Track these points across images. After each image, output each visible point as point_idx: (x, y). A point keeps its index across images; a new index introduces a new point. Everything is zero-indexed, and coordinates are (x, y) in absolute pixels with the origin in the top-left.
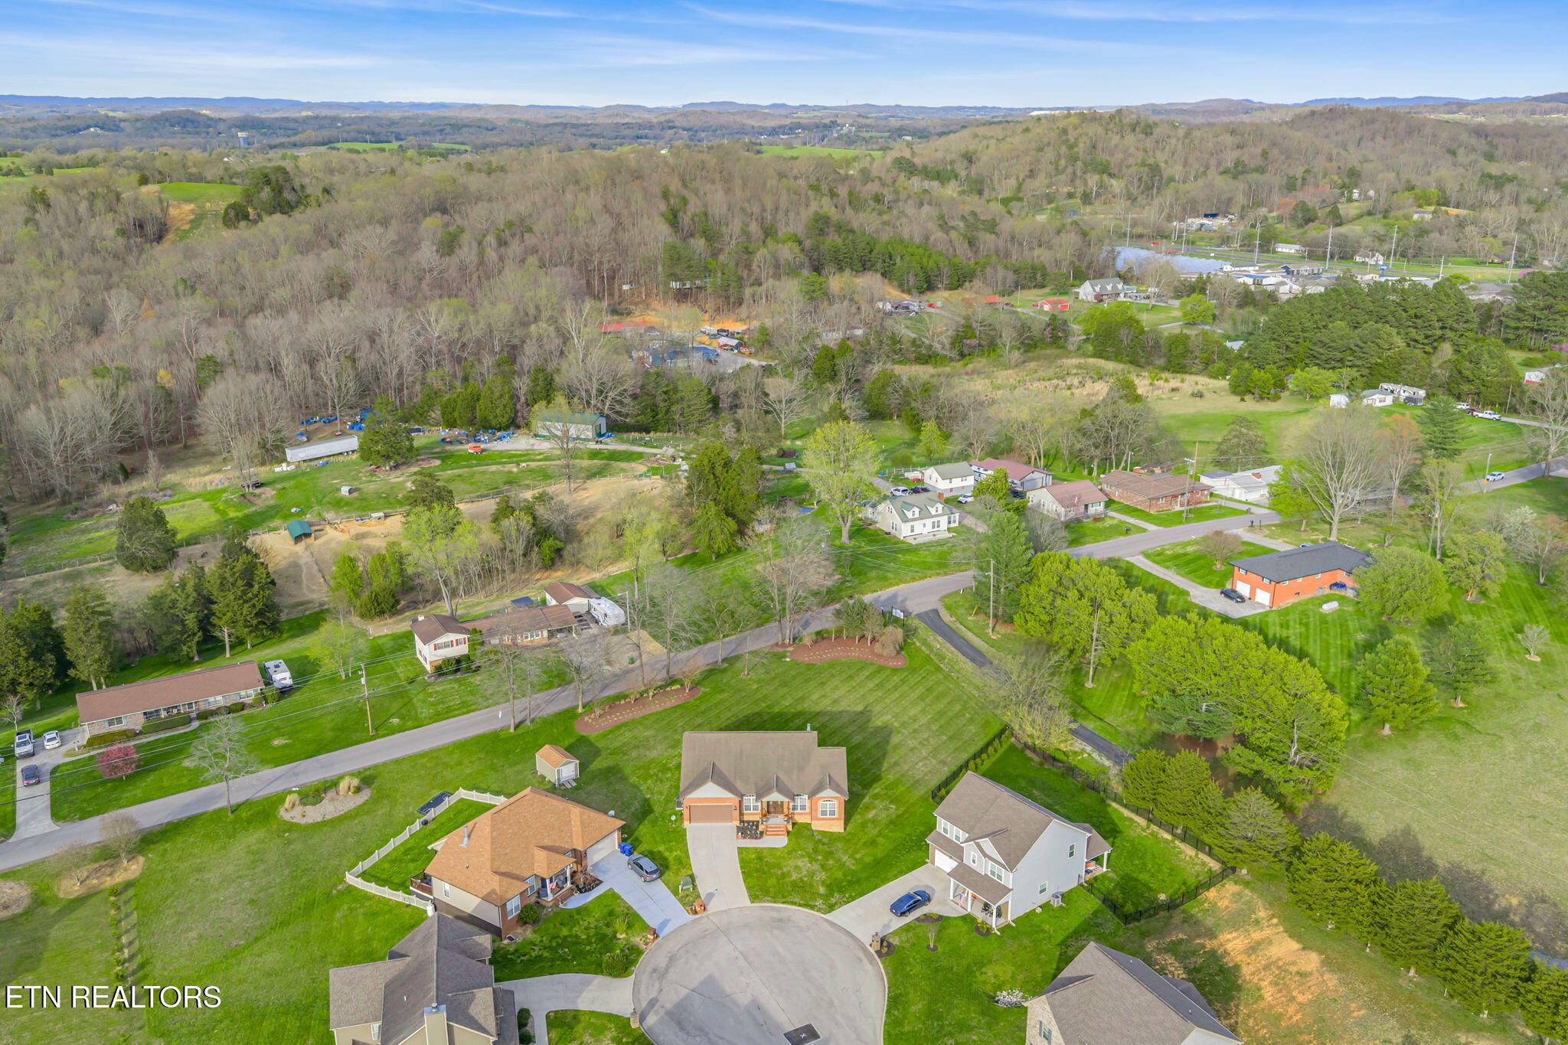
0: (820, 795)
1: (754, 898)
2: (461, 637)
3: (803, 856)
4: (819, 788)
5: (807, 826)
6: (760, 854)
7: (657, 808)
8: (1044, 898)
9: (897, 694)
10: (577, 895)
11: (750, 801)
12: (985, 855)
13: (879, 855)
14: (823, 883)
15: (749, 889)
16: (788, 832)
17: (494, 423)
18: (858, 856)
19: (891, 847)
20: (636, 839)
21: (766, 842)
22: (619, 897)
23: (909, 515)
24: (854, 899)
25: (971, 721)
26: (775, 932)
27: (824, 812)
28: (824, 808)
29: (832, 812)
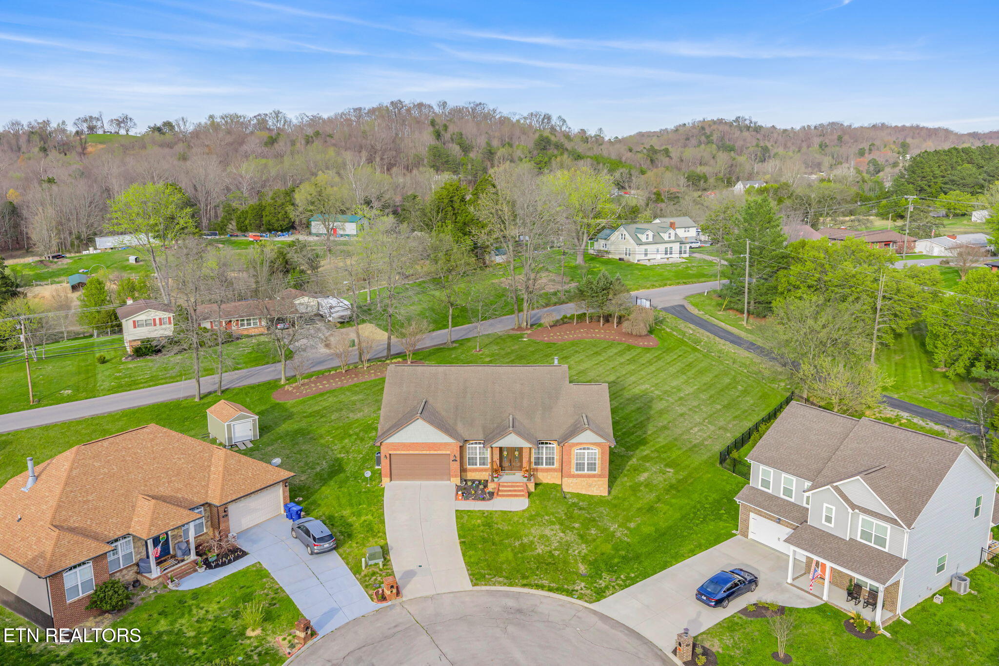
0: (574, 440)
1: (477, 578)
2: (165, 315)
3: (552, 523)
4: (574, 431)
5: (557, 487)
6: (488, 519)
7: (350, 468)
8: (940, 581)
9: (653, 368)
10: (202, 570)
11: (475, 450)
12: (853, 506)
13: (663, 525)
14: (584, 559)
15: (468, 564)
16: (530, 494)
17: (276, 225)
18: (632, 525)
19: (678, 515)
20: (314, 503)
21: (497, 505)
22: (268, 575)
23: (643, 238)
24: (634, 581)
25: (745, 392)
26: (511, 629)
27: (580, 466)
28: (580, 460)
29: (592, 466)
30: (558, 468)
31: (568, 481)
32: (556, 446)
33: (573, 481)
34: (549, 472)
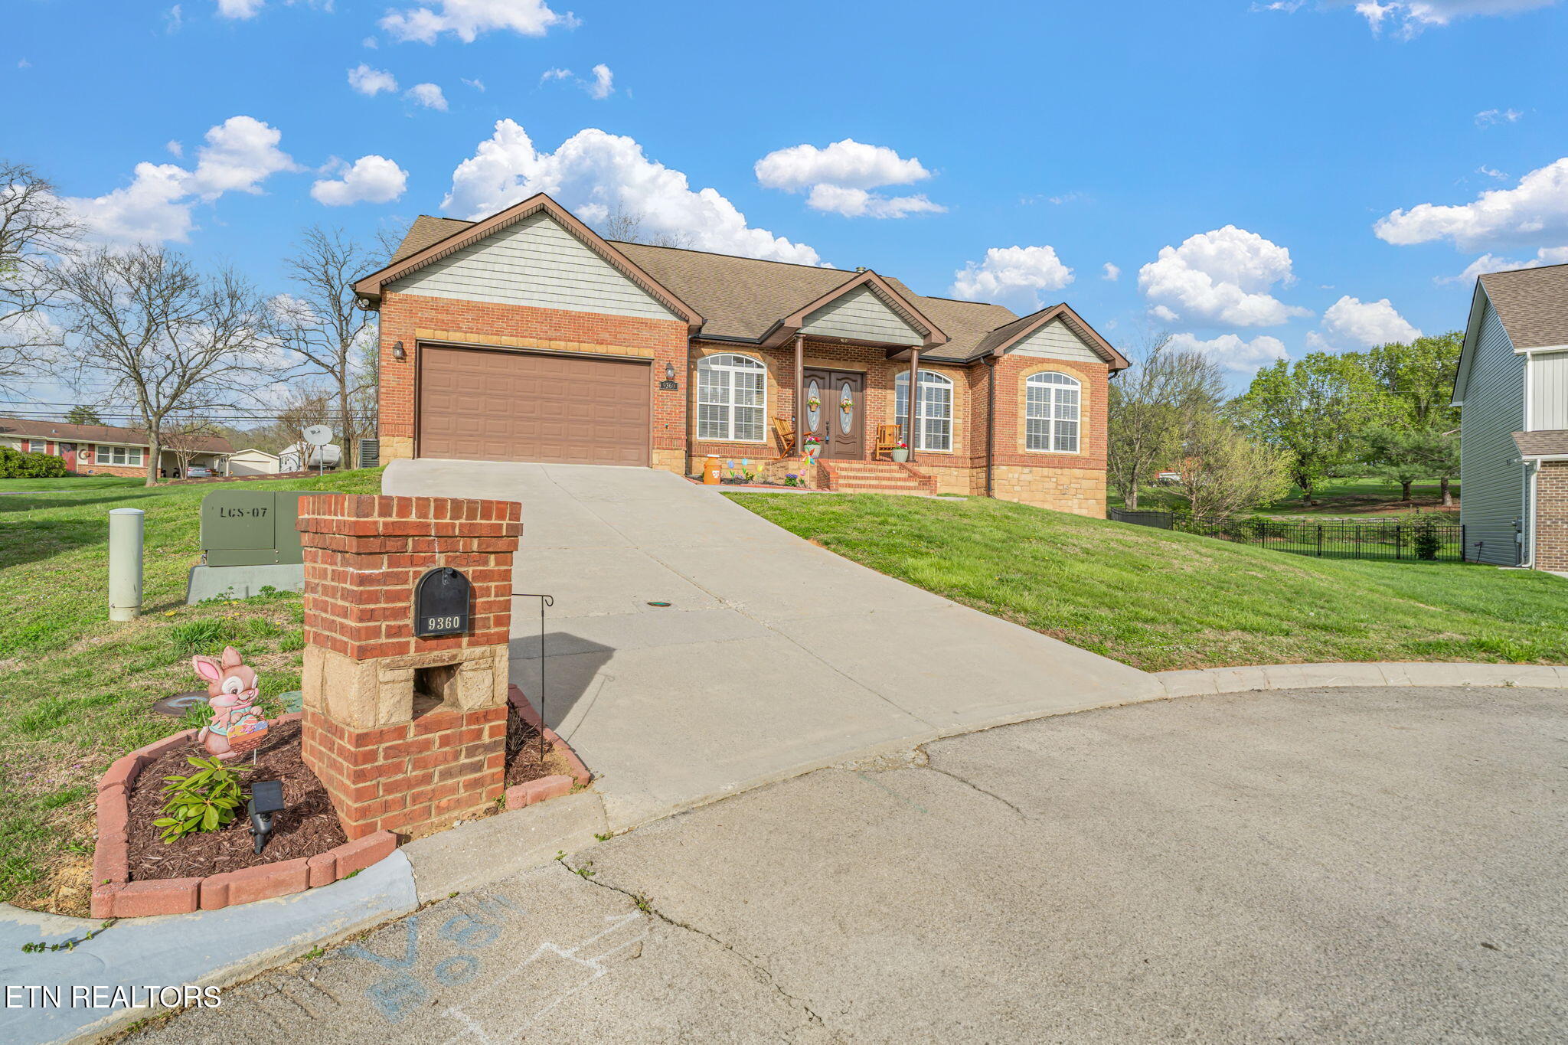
0: (1026, 350)
27: (1037, 433)
29: (1066, 436)
30: (959, 453)
31: (1010, 475)
32: (955, 386)
33: (1023, 477)
34: (937, 468)
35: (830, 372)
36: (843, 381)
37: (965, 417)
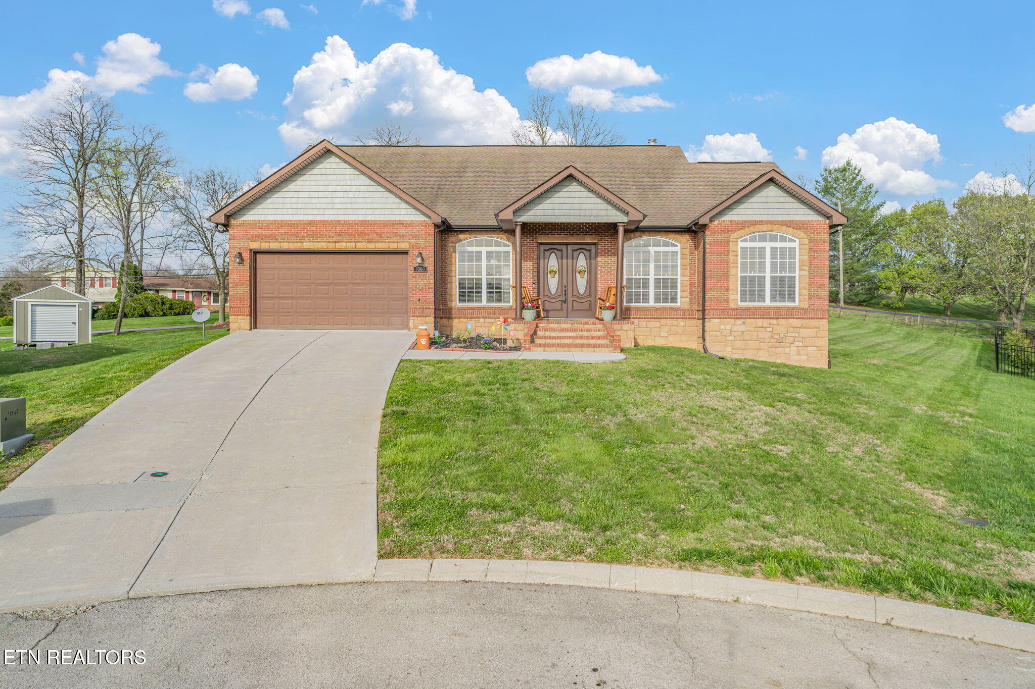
27: (752, 287)
28: (753, 269)
29: (784, 289)
30: (686, 306)
31: (722, 327)
32: (682, 248)
33: (735, 328)
34: (665, 320)
35: (567, 244)
36: (579, 251)
37: (692, 274)
